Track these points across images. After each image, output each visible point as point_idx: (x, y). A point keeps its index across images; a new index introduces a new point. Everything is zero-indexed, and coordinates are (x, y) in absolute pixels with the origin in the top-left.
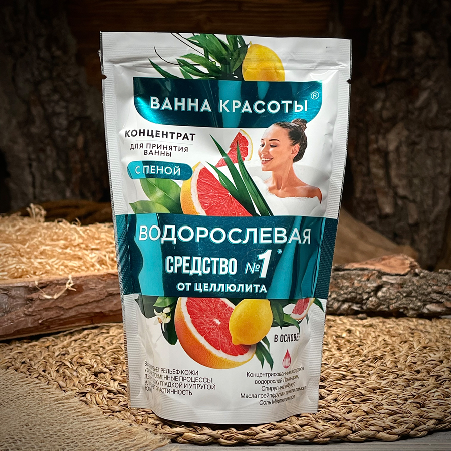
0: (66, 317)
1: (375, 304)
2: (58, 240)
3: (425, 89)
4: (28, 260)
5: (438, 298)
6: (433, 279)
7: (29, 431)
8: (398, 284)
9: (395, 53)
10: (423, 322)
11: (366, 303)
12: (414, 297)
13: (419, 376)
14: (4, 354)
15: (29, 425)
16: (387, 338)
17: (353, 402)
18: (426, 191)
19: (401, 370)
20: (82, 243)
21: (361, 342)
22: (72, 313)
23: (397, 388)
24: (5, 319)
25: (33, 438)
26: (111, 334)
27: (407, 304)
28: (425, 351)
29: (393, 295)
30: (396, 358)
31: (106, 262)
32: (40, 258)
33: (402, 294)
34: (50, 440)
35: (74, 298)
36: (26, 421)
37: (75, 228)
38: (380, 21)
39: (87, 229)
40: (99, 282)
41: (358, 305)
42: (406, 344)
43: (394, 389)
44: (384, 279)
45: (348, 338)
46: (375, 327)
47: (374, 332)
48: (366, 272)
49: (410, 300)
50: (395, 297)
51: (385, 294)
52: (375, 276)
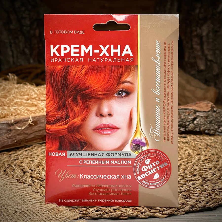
0: (29, 138)
1: (193, 128)
2: (24, 95)
4: (8, 108)
7: (5, 209)
8: (205, 117)
11: (188, 127)
12: (213, 123)
15: (5, 205)
20: (37, 97)
22: (32, 136)
25: (7, 214)
27: (210, 127)
29: (202, 123)
32: (15, 106)
33: (207, 122)
34: (17, 214)
35: (33, 128)
36: (3, 203)
37: (33, 89)
39: (39, 89)
41: (184, 128)
44: (198, 114)
48: (187, 111)
49: (211, 125)
50: (203, 124)
51: (198, 122)
52: (192, 113)
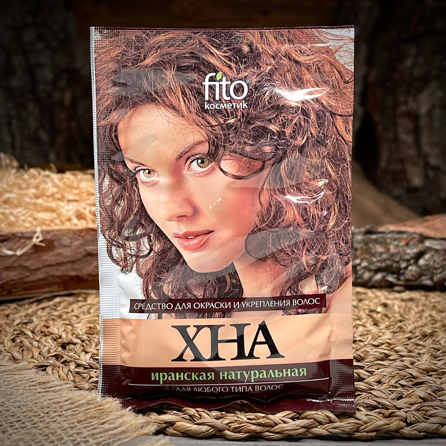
0: (32, 279)
1: (415, 274)
2: (28, 188)
8: (444, 250)
11: (404, 273)
16: (434, 313)
17: (403, 386)
20: (57, 193)
21: (402, 317)
22: (41, 275)
26: (89, 301)
29: (438, 264)
31: (86, 216)
32: (5, 208)
35: (43, 256)
39: (64, 178)
40: (76, 238)
41: (395, 276)
44: (428, 243)
45: (384, 313)
46: (416, 302)
47: (417, 306)
48: (404, 236)
50: (439, 266)
51: (429, 262)
52: (415, 240)
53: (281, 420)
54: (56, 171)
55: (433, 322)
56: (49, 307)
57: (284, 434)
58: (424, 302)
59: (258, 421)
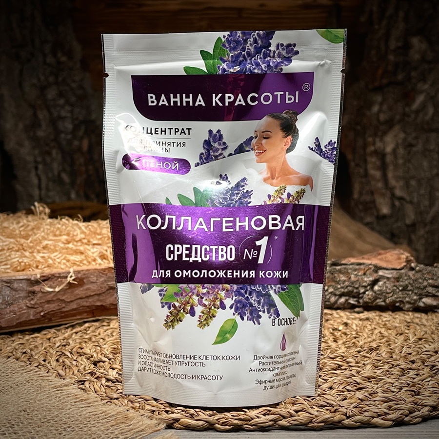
0: (67, 309)
1: (371, 298)
2: (60, 235)
3: (421, 92)
4: (31, 255)
5: (434, 292)
6: (428, 273)
8: (395, 278)
9: (391, 58)
10: (419, 316)
11: (362, 297)
12: (410, 290)
13: (414, 366)
14: (6, 345)
16: (383, 330)
17: (348, 390)
18: (422, 192)
19: (396, 360)
20: (84, 239)
21: (357, 334)
22: (74, 306)
23: (392, 377)
24: (8, 312)
25: (30, 423)
26: (112, 326)
27: (403, 298)
28: (420, 342)
29: (389, 289)
30: (391, 349)
31: (107, 257)
32: (43, 253)
33: (398, 288)
35: (76, 291)
36: (24, 407)
37: (77, 225)
38: (376, 27)
39: (89, 225)
40: (101, 276)
41: (355, 299)
42: (402, 336)
43: (388, 377)
44: (381, 273)
45: (344, 331)
46: (371, 321)
47: (370, 325)
48: (362, 267)
49: (406, 294)
50: (391, 291)
51: (382, 288)
52: (371, 270)
53: (256, 416)
54: (82, 220)
55: (381, 338)
56: (81, 331)
57: (259, 426)
58: (377, 320)
59: (239, 417)
